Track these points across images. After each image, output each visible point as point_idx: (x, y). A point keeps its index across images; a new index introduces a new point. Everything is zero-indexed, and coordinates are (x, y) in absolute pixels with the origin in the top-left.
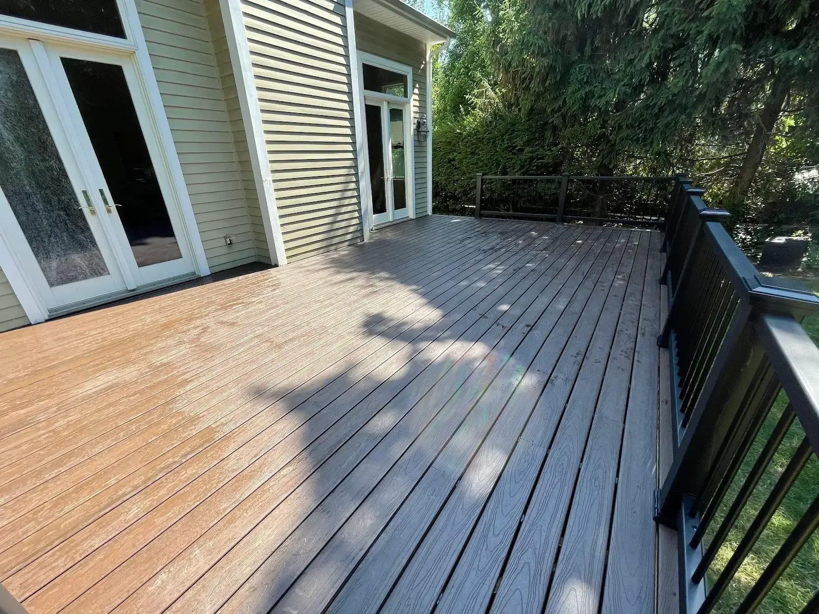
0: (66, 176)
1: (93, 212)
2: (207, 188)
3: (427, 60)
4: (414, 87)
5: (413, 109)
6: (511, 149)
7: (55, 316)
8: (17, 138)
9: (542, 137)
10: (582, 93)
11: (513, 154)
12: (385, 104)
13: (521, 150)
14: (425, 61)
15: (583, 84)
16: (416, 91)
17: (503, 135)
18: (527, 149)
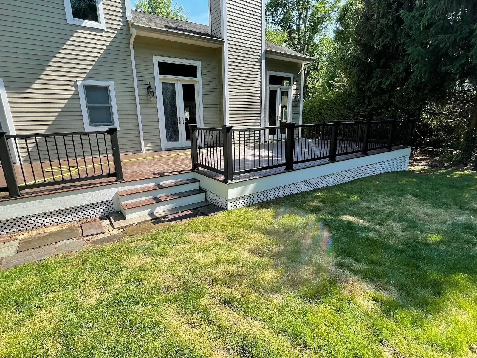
0: (177, 114)
1: (180, 123)
2: (209, 119)
3: (302, 70)
4: (294, 81)
5: (293, 91)
6: (349, 108)
7: (167, 150)
8: (170, 103)
9: (363, 102)
10: (377, 82)
11: (351, 110)
12: (279, 89)
13: (354, 109)
14: (301, 70)
15: (378, 78)
16: (295, 83)
17: (345, 101)
18: (356, 108)
